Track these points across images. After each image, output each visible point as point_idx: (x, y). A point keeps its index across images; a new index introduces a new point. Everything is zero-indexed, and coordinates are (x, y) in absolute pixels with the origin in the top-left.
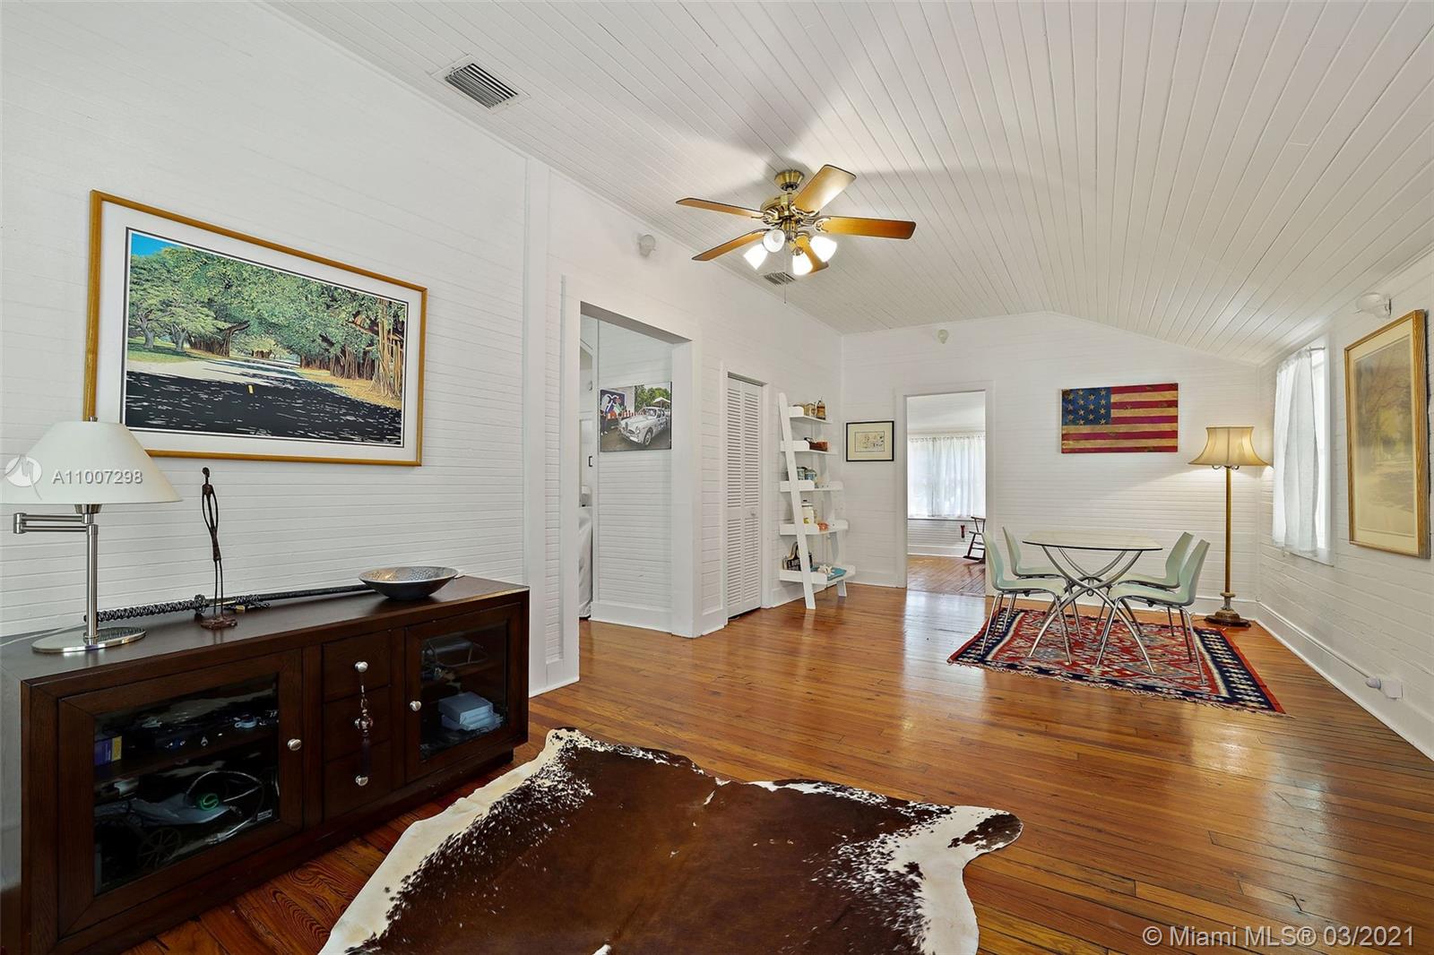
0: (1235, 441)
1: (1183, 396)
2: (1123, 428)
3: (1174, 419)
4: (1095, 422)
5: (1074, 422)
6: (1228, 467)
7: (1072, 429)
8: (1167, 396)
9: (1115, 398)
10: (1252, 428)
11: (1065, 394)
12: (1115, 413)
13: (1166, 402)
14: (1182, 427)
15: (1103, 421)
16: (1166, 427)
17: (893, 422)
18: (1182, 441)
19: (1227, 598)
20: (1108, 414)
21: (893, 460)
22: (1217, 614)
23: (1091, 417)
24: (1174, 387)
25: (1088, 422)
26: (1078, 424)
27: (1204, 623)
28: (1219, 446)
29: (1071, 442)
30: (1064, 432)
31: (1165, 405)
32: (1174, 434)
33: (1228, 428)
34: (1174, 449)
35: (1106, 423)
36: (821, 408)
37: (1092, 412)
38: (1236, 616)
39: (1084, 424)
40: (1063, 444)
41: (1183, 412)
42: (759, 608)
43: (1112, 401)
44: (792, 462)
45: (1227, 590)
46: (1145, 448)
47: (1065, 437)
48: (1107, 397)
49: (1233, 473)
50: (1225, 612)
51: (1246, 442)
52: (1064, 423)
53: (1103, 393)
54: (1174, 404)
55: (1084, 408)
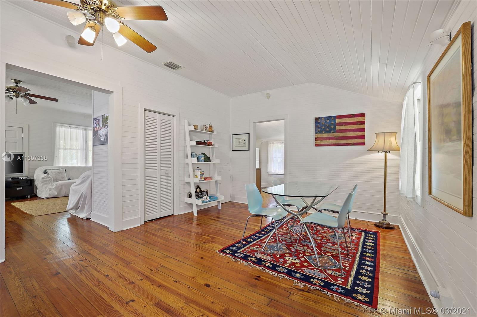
0: (388, 139)
1: (367, 119)
2: (341, 135)
3: (363, 130)
4: (329, 132)
5: (320, 132)
6: (385, 152)
7: (319, 135)
8: (360, 119)
9: (338, 121)
10: (397, 132)
11: (317, 119)
12: (338, 128)
13: (360, 122)
14: (367, 134)
15: (333, 132)
16: (360, 134)
17: (249, 134)
18: (366, 140)
19: (385, 215)
20: (335, 128)
21: (249, 150)
22: (380, 222)
23: (328, 130)
24: (363, 115)
25: (326, 132)
26: (322, 133)
27: (374, 227)
28: (380, 142)
29: (319, 141)
30: (316, 137)
31: (360, 123)
32: (363, 137)
33: (385, 133)
34: (363, 144)
35: (334, 132)
36: (211, 127)
37: (328, 127)
38: (389, 224)
39: (325, 133)
40: (316, 142)
41: (367, 126)
42: (173, 215)
43: (336, 122)
44: (189, 150)
45: (385, 211)
46: (351, 143)
47: (316, 139)
48: (335, 121)
49: (388, 154)
50: (383, 221)
51: (393, 139)
52: (316, 133)
53: (333, 118)
54: (363, 123)
55: (325, 126)
